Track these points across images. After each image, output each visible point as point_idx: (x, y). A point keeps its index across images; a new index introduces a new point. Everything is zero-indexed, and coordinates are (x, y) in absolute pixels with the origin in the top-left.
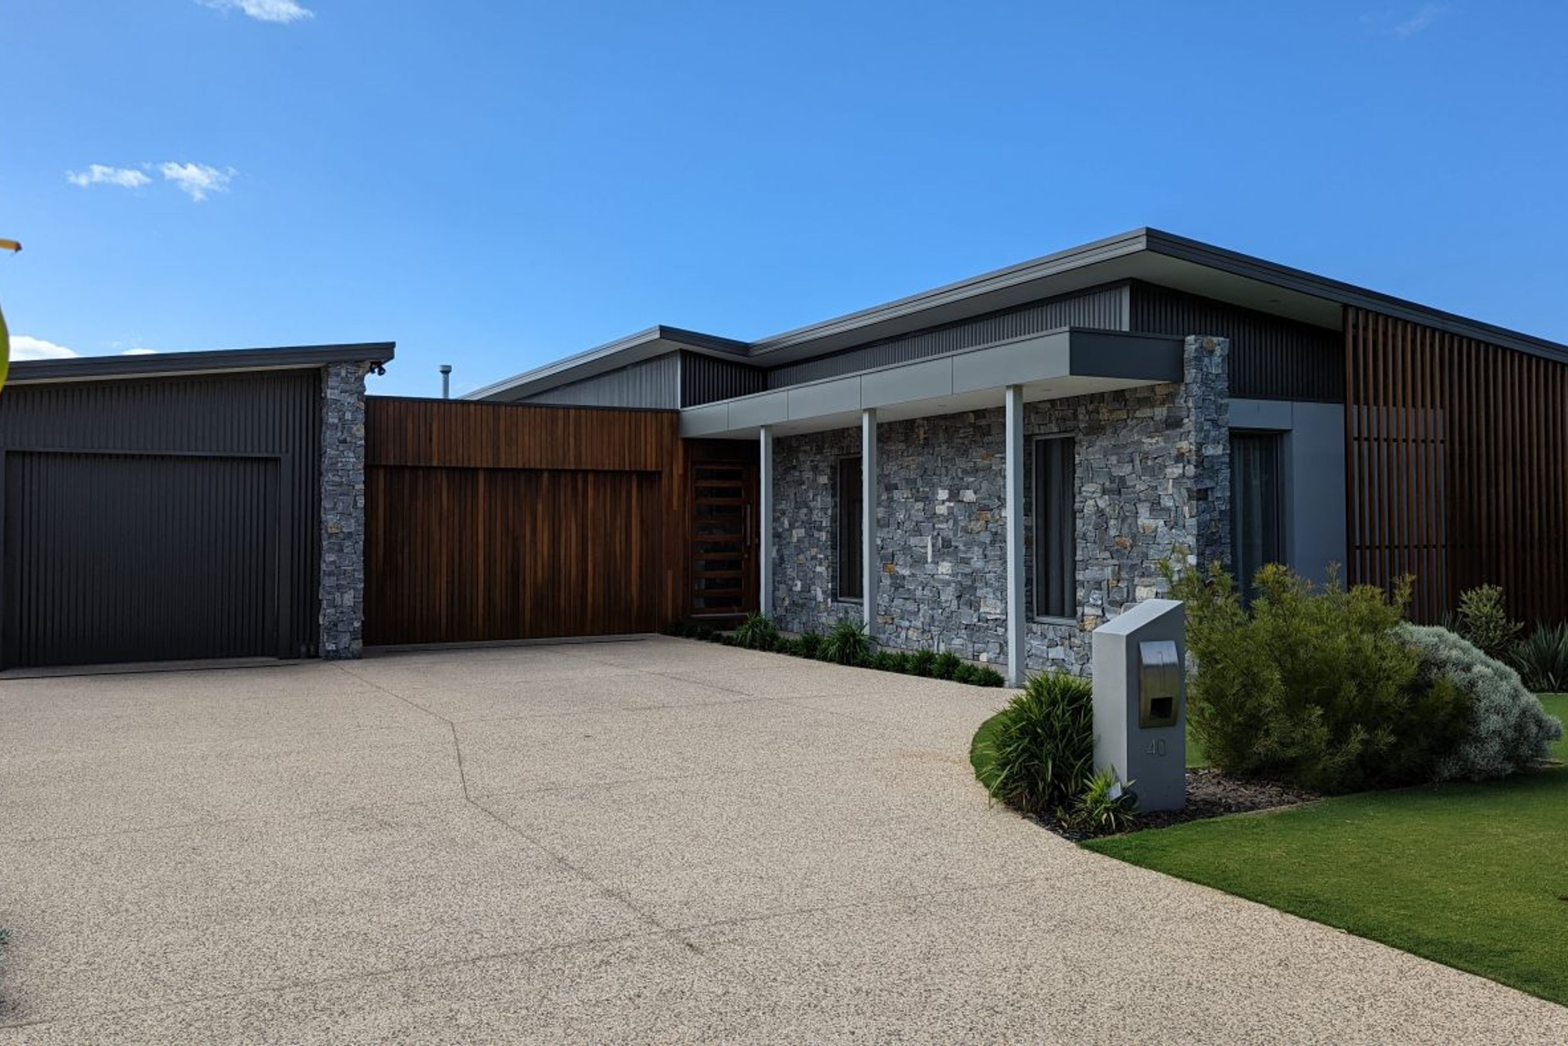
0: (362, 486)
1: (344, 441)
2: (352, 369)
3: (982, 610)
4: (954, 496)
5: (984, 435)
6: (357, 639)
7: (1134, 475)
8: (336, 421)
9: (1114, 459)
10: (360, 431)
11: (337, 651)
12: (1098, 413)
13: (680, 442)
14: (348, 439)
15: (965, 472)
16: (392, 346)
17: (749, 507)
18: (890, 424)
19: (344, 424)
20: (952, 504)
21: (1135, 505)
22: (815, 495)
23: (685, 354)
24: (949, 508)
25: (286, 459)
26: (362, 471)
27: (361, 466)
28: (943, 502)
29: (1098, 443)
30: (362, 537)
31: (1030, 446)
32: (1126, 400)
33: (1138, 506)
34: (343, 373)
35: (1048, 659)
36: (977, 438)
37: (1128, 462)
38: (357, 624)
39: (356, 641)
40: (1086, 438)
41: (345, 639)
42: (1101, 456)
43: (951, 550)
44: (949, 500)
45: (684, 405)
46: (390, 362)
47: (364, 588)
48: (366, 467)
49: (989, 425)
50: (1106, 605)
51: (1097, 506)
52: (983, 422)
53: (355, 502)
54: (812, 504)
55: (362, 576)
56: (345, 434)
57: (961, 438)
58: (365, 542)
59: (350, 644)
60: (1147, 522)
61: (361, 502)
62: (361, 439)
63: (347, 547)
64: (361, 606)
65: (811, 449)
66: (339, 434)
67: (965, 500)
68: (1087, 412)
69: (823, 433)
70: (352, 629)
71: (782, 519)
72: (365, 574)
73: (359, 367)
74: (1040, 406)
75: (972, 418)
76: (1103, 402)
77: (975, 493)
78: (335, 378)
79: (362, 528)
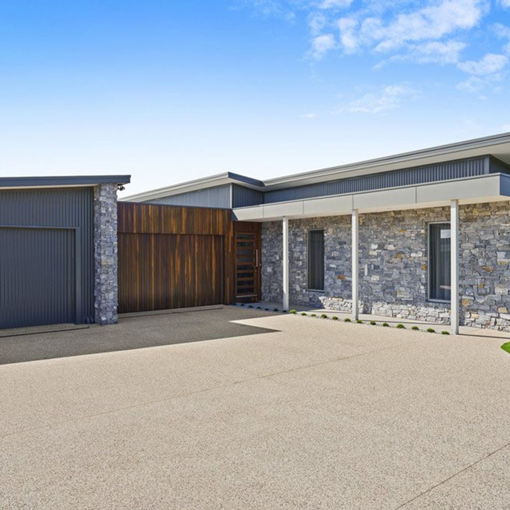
0: (116, 243)
1: (108, 222)
2: (111, 187)
3: (397, 296)
4: (381, 247)
5: (400, 221)
6: (116, 314)
7: (495, 240)
8: (104, 212)
9: (482, 233)
10: (115, 216)
11: (106, 321)
12: (472, 212)
13: (232, 223)
14: (110, 220)
15: (388, 237)
16: (129, 177)
17: (257, 251)
18: (341, 216)
19: (109, 214)
20: (380, 251)
21: (496, 252)
22: (295, 246)
23: (234, 185)
24: (377, 252)
25: (78, 229)
26: (116, 236)
27: (116, 233)
28: (375, 250)
29: (472, 225)
30: (117, 267)
31: (427, 226)
32: (490, 207)
33: (498, 253)
34: (108, 189)
35: (439, 318)
36: (396, 223)
37: (491, 234)
38: (115, 308)
39: (115, 316)
40: (464, 223)
41: (110, 314)
42: (474, 231)
43: (379, 270)
44: (377, 249)
45: (233, 207)
46: (128, 184)
47: (118, 291)
48: (118, 233)
49: (403, 218)
50: (476, 295)
51: (471, 253)
52: (399, 216)
53: (114, 250)
54: (294, 250)
55: (117, 285)
56: (109, 218)
57: (385, 222)
58: (118, 269)
59: (112, 317)
60: (503, 260)
61: (116, 251)
62: (115, 220)
63: (110, 272)
64: (117, 299)
65: (293, 226)
66: (106, 218)
67: (388, 249)
68: (465, 212)
69: (300, 220)
70: (113, 310)
71: (275, 255)
72: (118, 284)
73: (114, 186)
74: (435, 209)
75: (393, 214)
76: (475, 208)
77: (394, 246)
78: (104, 192)
79: (116, 263)
